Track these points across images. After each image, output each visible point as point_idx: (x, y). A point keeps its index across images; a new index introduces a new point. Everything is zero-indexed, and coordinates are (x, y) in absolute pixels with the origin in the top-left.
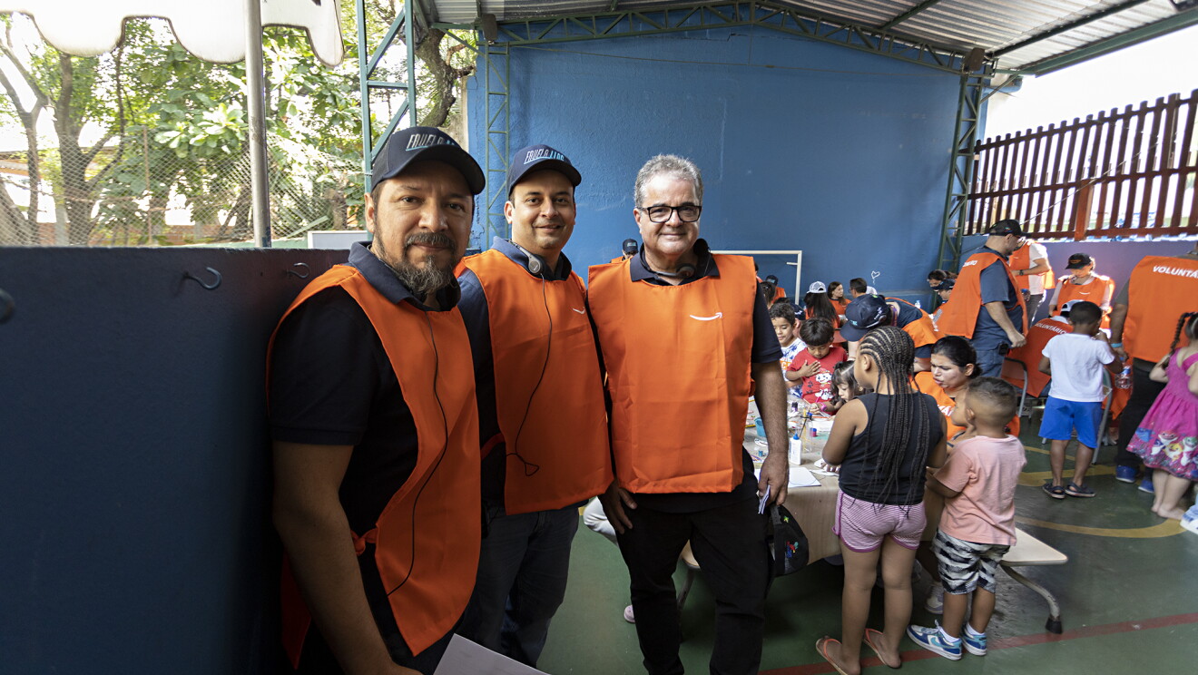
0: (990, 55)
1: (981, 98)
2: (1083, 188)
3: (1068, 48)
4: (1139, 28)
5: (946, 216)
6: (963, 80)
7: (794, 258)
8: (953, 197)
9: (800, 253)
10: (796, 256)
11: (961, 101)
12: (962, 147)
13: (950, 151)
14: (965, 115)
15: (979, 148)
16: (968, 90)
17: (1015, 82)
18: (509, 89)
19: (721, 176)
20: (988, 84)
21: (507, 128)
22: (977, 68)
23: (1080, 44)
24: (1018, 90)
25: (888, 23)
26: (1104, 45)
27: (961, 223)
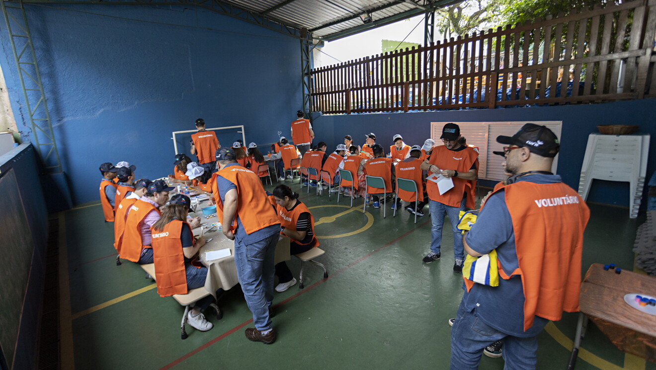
0: (310, 30)
1: (310, 49)
2: (347, 92)
3: (337, 31)
4: (356, 27)
5: (304, 104)
6: (301, 41)
7: (240, 129)
8: (306, 95)
9: (242, 127)
10: (241, 128)
11: (302, 51)
12: (306, 72)
13: (301, 73)
14: (304, 58)
15: (312, 73)
16: (304, 47)
17: (321, 44)
18: (29, 32)
19: (194, 88)
20: (311, 43)
21: (34, 60)
22: (305, 37)
23: (340, 30)
24: (323, 47)
25: (264, 12)
26: (347, 32)
27: (310, 107)
